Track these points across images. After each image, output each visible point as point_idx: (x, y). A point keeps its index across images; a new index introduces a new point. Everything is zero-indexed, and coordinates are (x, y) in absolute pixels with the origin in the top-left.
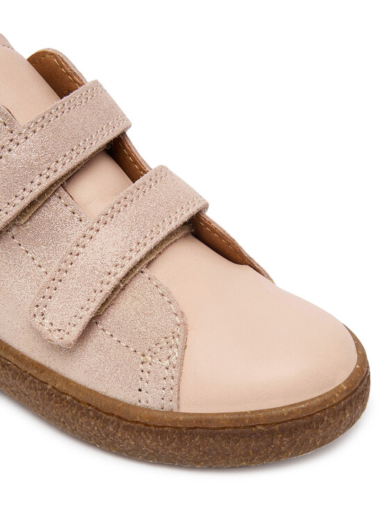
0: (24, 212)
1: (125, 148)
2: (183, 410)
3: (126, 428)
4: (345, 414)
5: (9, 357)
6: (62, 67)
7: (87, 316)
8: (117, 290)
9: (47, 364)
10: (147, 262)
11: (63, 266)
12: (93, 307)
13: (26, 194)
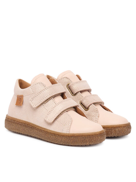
0: (46, 100)
1: (64, 95)
2: (70, 133)
3: (60, 137)
4: (99, 137)
5: (39, 128)
6: (55, 81)
7: (55, 117)
8: (61, 114)
9: (46, 128)
10: (66, 111)
11: (49, 112)
12: (56, 116)
13: (48, 96)
